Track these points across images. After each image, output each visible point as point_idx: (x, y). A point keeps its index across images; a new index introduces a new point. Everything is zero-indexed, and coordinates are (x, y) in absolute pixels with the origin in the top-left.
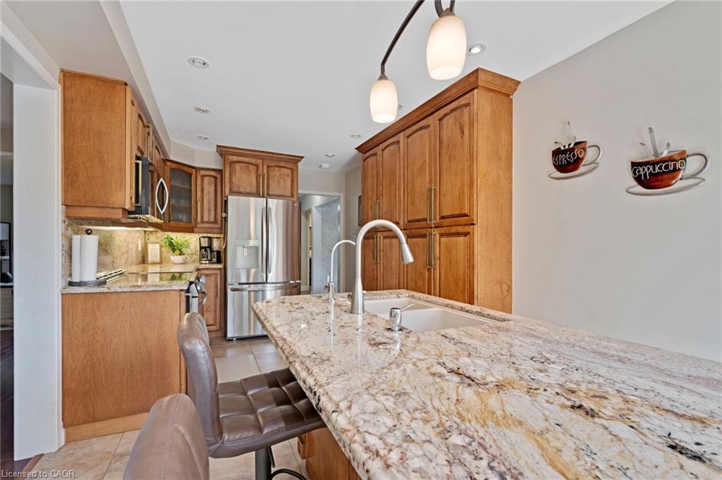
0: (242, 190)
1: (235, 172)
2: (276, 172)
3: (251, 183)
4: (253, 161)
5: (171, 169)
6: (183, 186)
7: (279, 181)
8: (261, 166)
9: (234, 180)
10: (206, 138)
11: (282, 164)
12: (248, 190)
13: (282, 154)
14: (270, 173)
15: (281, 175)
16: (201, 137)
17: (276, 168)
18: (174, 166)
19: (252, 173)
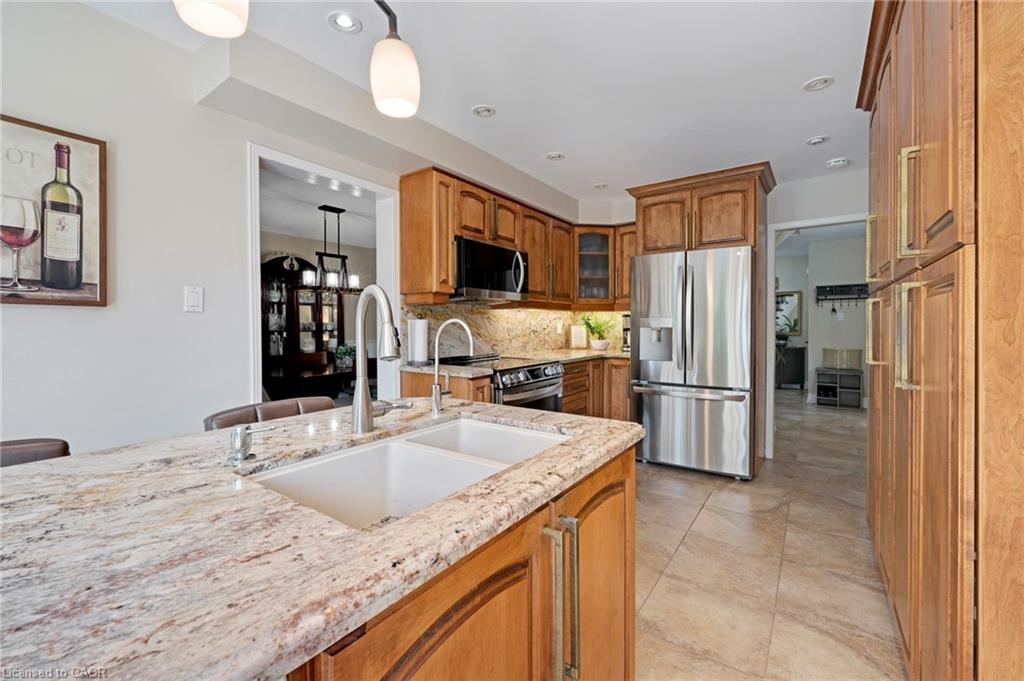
0: (660, 244)
1: (650, 221)
2: (716, 204)
3: (673, 231)
4: (676, 196)
5: (580, 236)
6: (601, 253)
7: (719, 218)
8: (688, 203)
9: (648, 233)
10: (604, 186)
11: (726, 187)
12: (669, 244)
13: (722, 172)
14: (704, 208)
15: (723, 207)
16: (598, 187)
17: (714, 198)
18: (583, 230)
19: (675, 215)
